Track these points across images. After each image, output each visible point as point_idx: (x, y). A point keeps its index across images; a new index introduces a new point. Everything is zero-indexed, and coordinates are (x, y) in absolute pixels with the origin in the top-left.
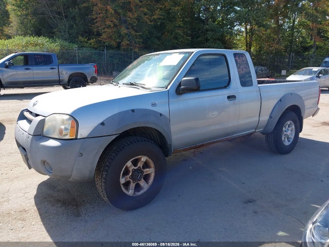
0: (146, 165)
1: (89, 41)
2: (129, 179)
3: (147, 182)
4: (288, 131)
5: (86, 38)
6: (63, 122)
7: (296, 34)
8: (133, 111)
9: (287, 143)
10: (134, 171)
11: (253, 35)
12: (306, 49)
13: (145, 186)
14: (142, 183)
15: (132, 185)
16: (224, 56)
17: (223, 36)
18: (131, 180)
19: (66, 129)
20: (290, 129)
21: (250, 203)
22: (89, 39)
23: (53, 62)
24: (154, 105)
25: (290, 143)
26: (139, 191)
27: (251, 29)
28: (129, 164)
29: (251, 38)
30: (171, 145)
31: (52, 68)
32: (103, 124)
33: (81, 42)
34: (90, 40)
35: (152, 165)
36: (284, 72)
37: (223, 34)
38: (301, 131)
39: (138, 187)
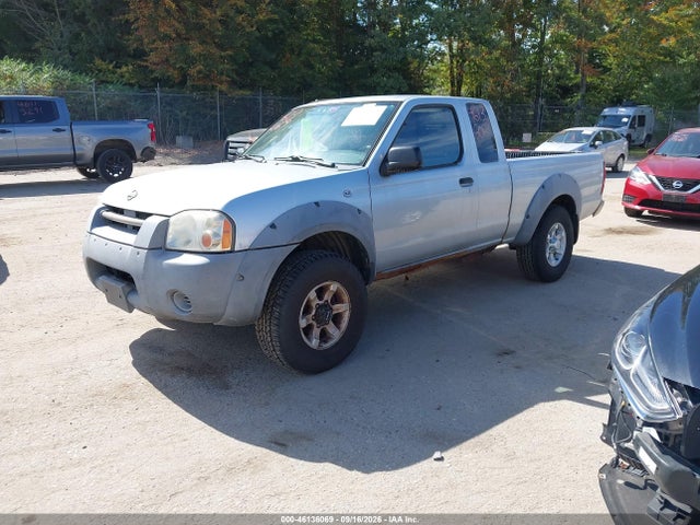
0: (337, 298)
1: (118, 70)
2: (311, 321)
3: (339, 328)
4: (556, 241)
5: (111, 62)
6: (208, 224)
7: (546, 60)
8: (317, 204)
9: (553, 263)
10: (319, 307)
11: (464, 61)
12: (567, 91)
13: (335, 334)
14: (331, 328)
15: (316, 331)
16: (452, 109)
17: (405, 62)
18: (314, 323)
19: (216, 235)
20: (558, 237)
21: (507, 357)
22: (118, 66)
23: (58, 117)
24: (347, 194)
25: (558, 262)
26: (326, 342)
27: (460, 49)
28: (312, 294)
29: (461, 66)
30: (373, 264)
31: (58, 130)
32: (273, 226)
33: (100, 71)
34: (120, 68)
35: (346, 297)
36: (527, 137)
37: (405, 58)
38: (575, 242)
39: (324, 336)
